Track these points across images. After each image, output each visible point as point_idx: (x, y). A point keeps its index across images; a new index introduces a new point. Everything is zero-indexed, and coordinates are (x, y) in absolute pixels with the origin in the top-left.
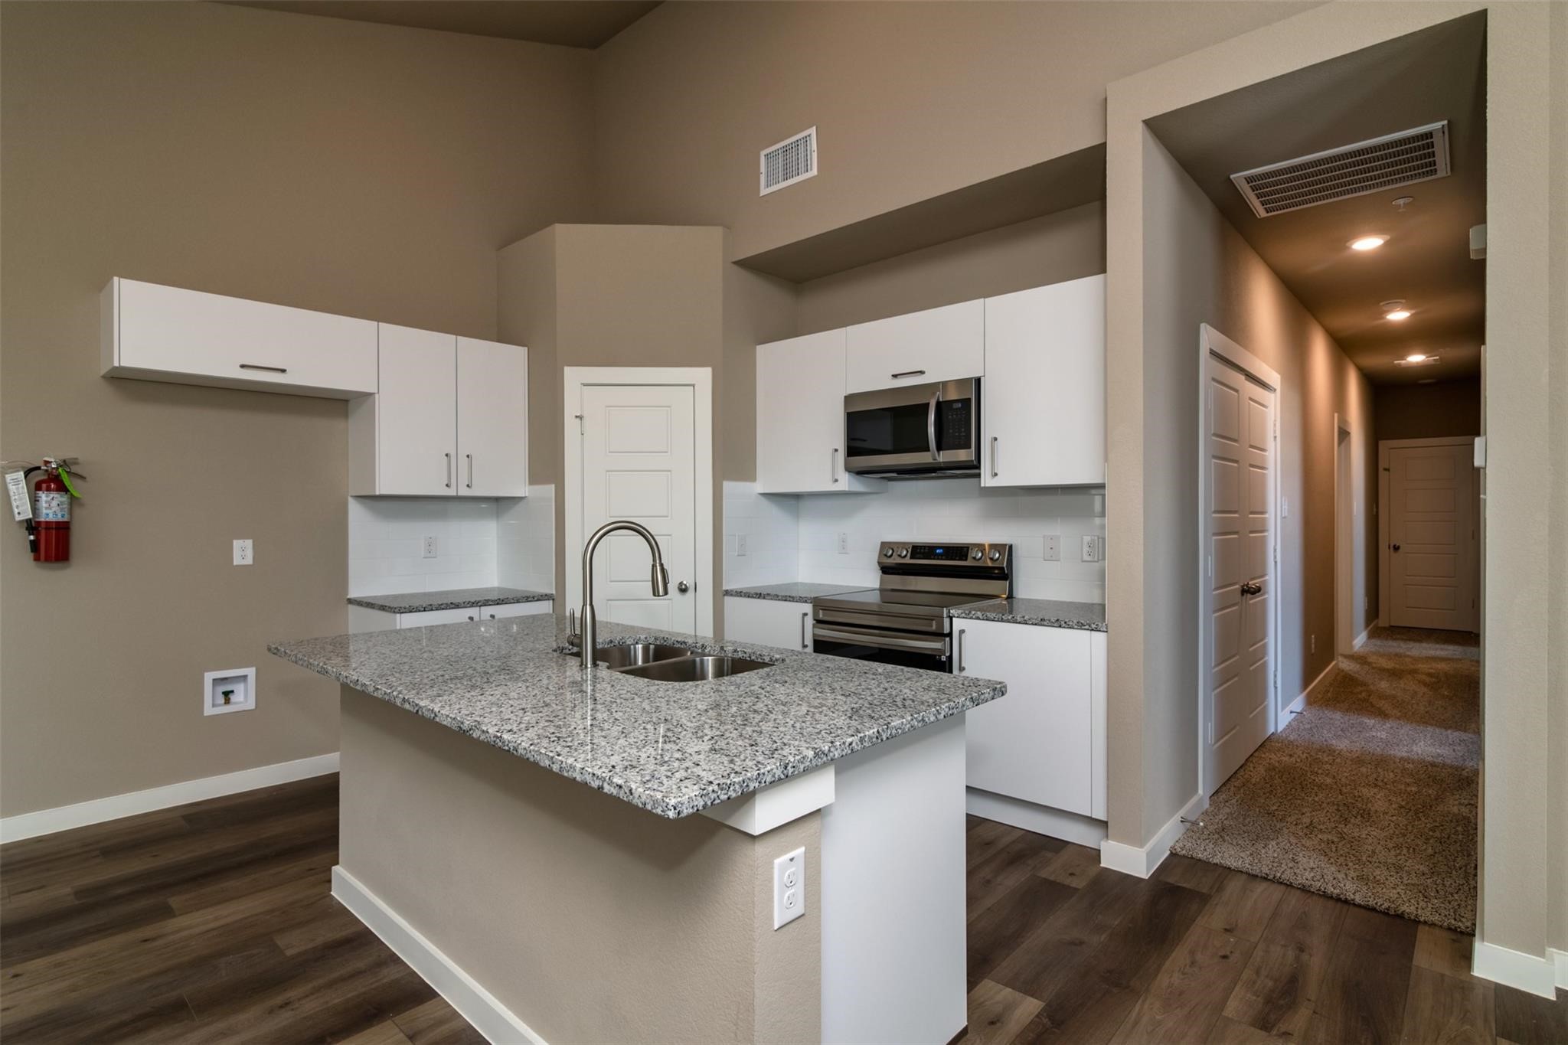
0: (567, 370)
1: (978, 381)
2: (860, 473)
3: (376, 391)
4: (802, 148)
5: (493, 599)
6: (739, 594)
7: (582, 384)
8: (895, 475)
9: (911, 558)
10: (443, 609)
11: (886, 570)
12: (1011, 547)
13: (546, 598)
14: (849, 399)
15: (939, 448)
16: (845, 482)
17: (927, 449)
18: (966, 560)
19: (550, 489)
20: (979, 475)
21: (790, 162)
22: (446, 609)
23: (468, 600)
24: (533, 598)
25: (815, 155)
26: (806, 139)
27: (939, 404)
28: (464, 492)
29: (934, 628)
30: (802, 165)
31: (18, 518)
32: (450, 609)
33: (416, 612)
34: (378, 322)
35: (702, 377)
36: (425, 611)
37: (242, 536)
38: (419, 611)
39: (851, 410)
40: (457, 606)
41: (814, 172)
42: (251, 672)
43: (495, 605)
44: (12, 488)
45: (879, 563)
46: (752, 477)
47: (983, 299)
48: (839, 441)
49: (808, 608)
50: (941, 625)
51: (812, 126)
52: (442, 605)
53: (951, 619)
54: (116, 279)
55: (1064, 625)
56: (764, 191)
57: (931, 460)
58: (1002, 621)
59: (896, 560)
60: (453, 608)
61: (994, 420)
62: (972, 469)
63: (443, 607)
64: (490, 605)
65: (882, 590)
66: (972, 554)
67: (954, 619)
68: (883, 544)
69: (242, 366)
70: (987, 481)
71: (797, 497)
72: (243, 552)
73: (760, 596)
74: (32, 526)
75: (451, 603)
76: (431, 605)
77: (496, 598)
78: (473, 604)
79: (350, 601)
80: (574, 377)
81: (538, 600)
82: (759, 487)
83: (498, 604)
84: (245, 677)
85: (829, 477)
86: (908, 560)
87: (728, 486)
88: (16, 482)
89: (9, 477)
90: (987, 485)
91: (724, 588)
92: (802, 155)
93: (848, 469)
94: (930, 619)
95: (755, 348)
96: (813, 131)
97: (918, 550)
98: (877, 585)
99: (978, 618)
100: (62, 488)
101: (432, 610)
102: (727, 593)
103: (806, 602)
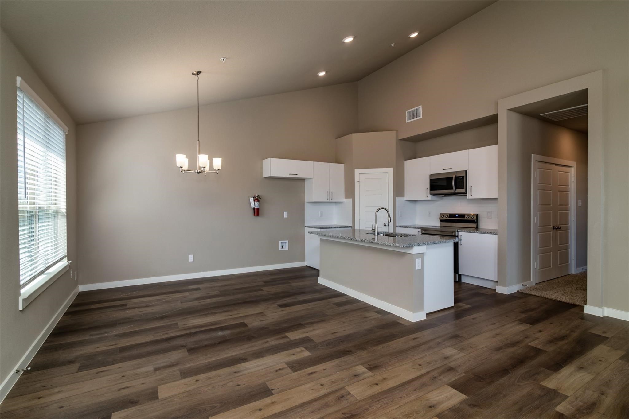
0: (356, 170)
1: (466, 171)
2: (434, 195)
3: (313, 177)
4: (418, 111)
6: (400, 227)
7: (359, 173)
8: (444, 195)
9: (449, 217)
11: (442, 221)
12: (477, 215)
13: (350, 227)
14: (431, 175)
15: (456, 189)
16: (430, 197)
17: (452, 189)
18: (464, 218)
19: (351, 200)
20: (467, 195)
21: (414, 114)
24: (347, 227)
25: (421, 113)
26: (419, 108)
27: (456, 177)
28: (331, 201)
29: (453, 234)
30: (418, 115)
31: (252, 207)
34: (314, 161)
35: (390, 170)
37: (285, 211)
39: (431, 178)
40: (331, 228)
41: (421, 117)
42: (287, 241)
44: (251, 201)
45: (440, 219)
46: (404, 196)
47: (467, 150)
48: (428, 186)
49: (420, 230)
50: (455, 234)
51: (420, 105)
53: (458, 232)
55: (487, 233)
56: (407, 122)
57: (453, 192)
58: (471, 232)
59: (445, 218)
61: (471, 181)
62: (465, 194)
65: (440, 226)
66: (466, 216)
67: (459, 232)
68: (441, 214)
69: (290, 174)
70: (469, 197)
71: (416, 201)
72: (286, 215)
73: (406, 227)
74: (254, 209)
79: (306, 227)
80: (357, 171)
82: (406, 198)
84: (286, 243)
85: (425, 196)
86: (448, 218)
87: (397, 199)
88: (252, 200)
89: (250, 199)
90: (469, 198)
91: (396, 225)
92: (418, 112)
93: (430, 194)
94: (452, 232)
95: (404, 162)
96: (421, 106)
97: (451, 216)
98: (439, 225)
99: (465, 232)
100: (258, 201)
102: (397, 226)
103: (419, 228)
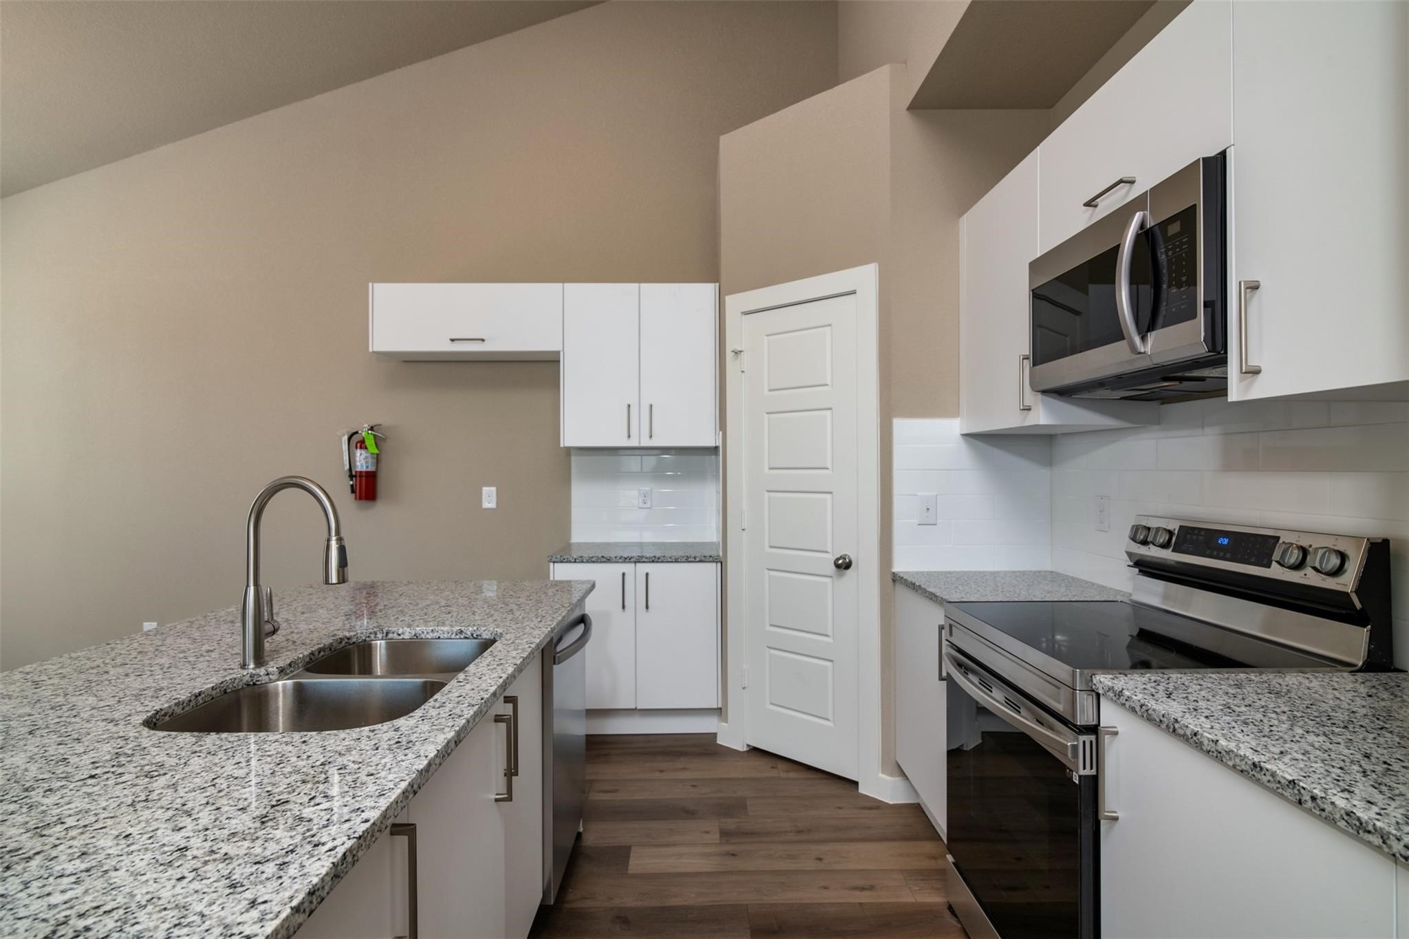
0: (728, 300)
1: (1223, 159)
3: (561, 350)
5: (648, 555)
7: (742, 313)
9: (1175, 549)
10: (594, 562)
11: (1142, 567)
13: (711, 559)
14: (1034, 266)
15: (1144, 331)
16: (1039, 412)
18: (1269, 565)
22: (597, 562)
23: (620, 555)
24: (695, 558)
27: (1147, 235)
28: (646, 443)
29: (1062, 706)
31: (342, 468)
32: (601, 562)
33: (566, 562)
34: (563, 283)
35: (865, 279)
36: (575, 562)
37: (486, 484)
38: (570, 562)
39: (1038, 287)
40: (608, 560)
43: (649, 562)
45: (1128, 553)
46: (954, 412)
49: (943, 618)
52: (593, 557)
53: (1095, 695)
54: (370, 284)
55: (1310, 804)
57: (1136, 359)
59: (1151, 550)
60: (604, 562)
63: (593, 560)
64: (644, 562)
66: (1280, 553)
67: (1100, 697)
69: (451, 340)
70: (1240, 390)
71: (1048, 437)
72: (489, 497)
73: (913, 587)
74: (351, 474)
75: (603, 557)
76: (581, 557)
77: (651, 555)
78: (626, 560)
80: (733, 306)
81: (701, 561)
82: (962, 425)
83: (653, 561)
85: (1016, 405)
86: (1169, 554)
90: (1240, 400)
91: (894, 569)
93: (1037, 386)
94: (1056, 685)
95: (957, 221)
99: (1132, 711)
101: (582, 562)
103: (943, 607)
